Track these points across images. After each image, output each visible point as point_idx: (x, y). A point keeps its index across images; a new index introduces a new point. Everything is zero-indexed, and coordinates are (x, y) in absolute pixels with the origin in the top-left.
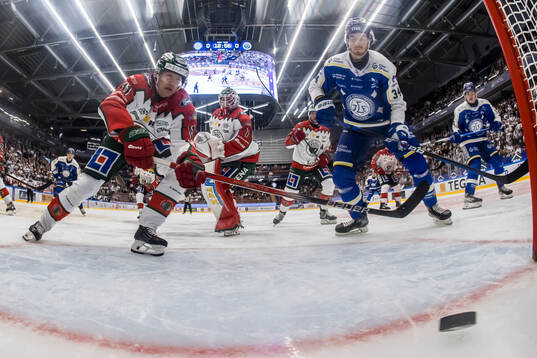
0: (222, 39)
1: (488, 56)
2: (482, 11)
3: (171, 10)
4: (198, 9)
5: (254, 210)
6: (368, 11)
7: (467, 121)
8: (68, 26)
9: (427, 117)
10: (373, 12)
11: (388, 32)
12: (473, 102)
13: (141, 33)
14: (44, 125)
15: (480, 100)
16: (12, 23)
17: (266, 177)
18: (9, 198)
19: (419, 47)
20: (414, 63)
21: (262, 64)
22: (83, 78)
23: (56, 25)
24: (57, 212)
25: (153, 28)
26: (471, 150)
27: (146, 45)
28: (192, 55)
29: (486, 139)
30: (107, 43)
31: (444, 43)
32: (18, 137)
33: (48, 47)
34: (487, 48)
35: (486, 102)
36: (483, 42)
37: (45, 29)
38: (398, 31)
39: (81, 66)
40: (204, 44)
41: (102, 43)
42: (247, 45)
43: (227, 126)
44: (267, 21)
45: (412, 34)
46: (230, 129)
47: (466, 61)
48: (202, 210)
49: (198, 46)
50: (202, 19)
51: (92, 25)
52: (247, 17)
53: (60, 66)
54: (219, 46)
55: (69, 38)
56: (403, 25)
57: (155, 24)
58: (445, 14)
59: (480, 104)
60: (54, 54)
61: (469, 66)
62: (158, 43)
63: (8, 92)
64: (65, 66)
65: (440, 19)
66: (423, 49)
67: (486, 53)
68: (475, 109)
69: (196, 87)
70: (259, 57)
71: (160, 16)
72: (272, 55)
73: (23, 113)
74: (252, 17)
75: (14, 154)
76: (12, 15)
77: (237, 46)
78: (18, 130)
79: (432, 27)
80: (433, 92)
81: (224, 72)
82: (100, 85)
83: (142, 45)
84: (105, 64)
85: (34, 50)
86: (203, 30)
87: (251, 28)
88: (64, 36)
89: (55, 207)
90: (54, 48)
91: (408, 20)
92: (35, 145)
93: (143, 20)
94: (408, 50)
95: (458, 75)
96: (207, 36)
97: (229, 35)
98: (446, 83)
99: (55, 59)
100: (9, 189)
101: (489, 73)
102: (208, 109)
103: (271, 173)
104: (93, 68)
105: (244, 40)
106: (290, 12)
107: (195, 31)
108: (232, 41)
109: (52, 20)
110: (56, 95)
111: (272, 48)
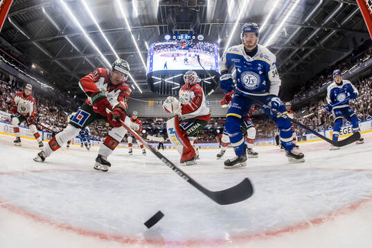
0: (184, 33)
1: (362, 45)
2: (358, 15)
3: (150, 13)
4: (168, 12)
5: (205, 148)
6: (282, 14)
7: (336, 95)
8: (81, 24)
9: (321, 86)
10: (285, 15)
11: (296, 29)
12: (339, 82)
13: (129, 28)
14: (64, 90)
15: (343, 81)
16: (43, 21)
17: (213, 126)
18: (40, 138)
19: (316, 39)
20: (313, 50)
21: (211, 50)
22: (90, 59)
23: (72, 23)
24: (54, 146)
25: (137, 25)
26: (337, 113)
27: (133, 37)
28: (164, 43)
29: (347, 106)
30: (107, 35)
31: (333, 37)
32: (46, 98)
33: (66, 37)
34: (362, 40)
35: (348, 82)
36: (359, 36)
37: (65, 25)
38: (302, 28)
39: (89, 51)
40: (172, 36)
41: (103, 35)
42: (201, 37)
43: (187, 95)
44: (213, 21)
45: (312, 30)
46: (188, 98)
47: (348, 49)
48: (170, 148)
49: (168, 37)
50: (171, 19)
51: (96, 22)
52: (200, 18)
53: (74, 50)
54: (182, 37)
55: (81, 32)
56: (306, 24)
57: (139, 22)
58: (334, 17)
59: (344, 84)
60: (70, 42)
61: (350, 52)
62: (141, 35)
63: (39, 67)
64: (78, 50)
65: (330, 20)
66: (318, 40)
67: (361, 44)
68: (341, 87)
69: (165, 65)
70: (209, 45)
71: (142, 17)
72: (217, 44)
73: (49, 82)
74: (204, 18)
75: (43, 109)
76: (42, 16)
77: (194, 37)
78: (46, 93)
79: (326, 25)
80: (325, 70)
81: (185, 55)
82: (102, 63)
83: (130, 36)
84: (105, 49)
85: (57, 39)
86: (171, 27)
87: (203, 26)
88: (77, 30)
89: (53, 143)
90: (70, 38)
91: (309, 21)
92: (58, 103)
93: (131, 19)
94: (309, 41)
95: (342, 58)
96: (174, 31)
97: (189, 30)
98: (334, 63)
99: (71, 46)
100: (40, 133)
101: (363, 56)
102: (174, 80)
103: (216, 123)
104: (96, 52)
105: (199, 34)
106: (230, 15)
107: (165, 27)
108: (191, 34)
109: (69, 19)
110: (72, 69)
111: (218, 39)
